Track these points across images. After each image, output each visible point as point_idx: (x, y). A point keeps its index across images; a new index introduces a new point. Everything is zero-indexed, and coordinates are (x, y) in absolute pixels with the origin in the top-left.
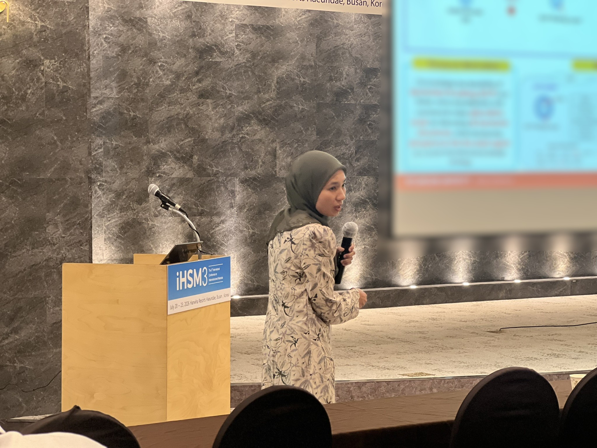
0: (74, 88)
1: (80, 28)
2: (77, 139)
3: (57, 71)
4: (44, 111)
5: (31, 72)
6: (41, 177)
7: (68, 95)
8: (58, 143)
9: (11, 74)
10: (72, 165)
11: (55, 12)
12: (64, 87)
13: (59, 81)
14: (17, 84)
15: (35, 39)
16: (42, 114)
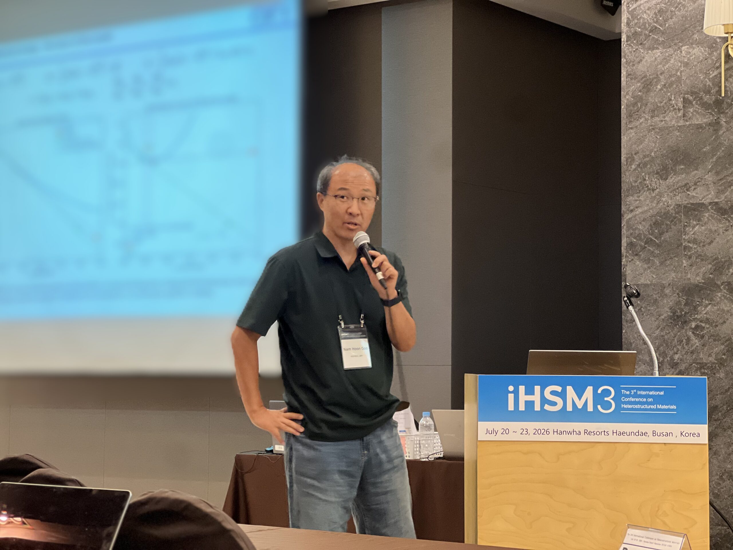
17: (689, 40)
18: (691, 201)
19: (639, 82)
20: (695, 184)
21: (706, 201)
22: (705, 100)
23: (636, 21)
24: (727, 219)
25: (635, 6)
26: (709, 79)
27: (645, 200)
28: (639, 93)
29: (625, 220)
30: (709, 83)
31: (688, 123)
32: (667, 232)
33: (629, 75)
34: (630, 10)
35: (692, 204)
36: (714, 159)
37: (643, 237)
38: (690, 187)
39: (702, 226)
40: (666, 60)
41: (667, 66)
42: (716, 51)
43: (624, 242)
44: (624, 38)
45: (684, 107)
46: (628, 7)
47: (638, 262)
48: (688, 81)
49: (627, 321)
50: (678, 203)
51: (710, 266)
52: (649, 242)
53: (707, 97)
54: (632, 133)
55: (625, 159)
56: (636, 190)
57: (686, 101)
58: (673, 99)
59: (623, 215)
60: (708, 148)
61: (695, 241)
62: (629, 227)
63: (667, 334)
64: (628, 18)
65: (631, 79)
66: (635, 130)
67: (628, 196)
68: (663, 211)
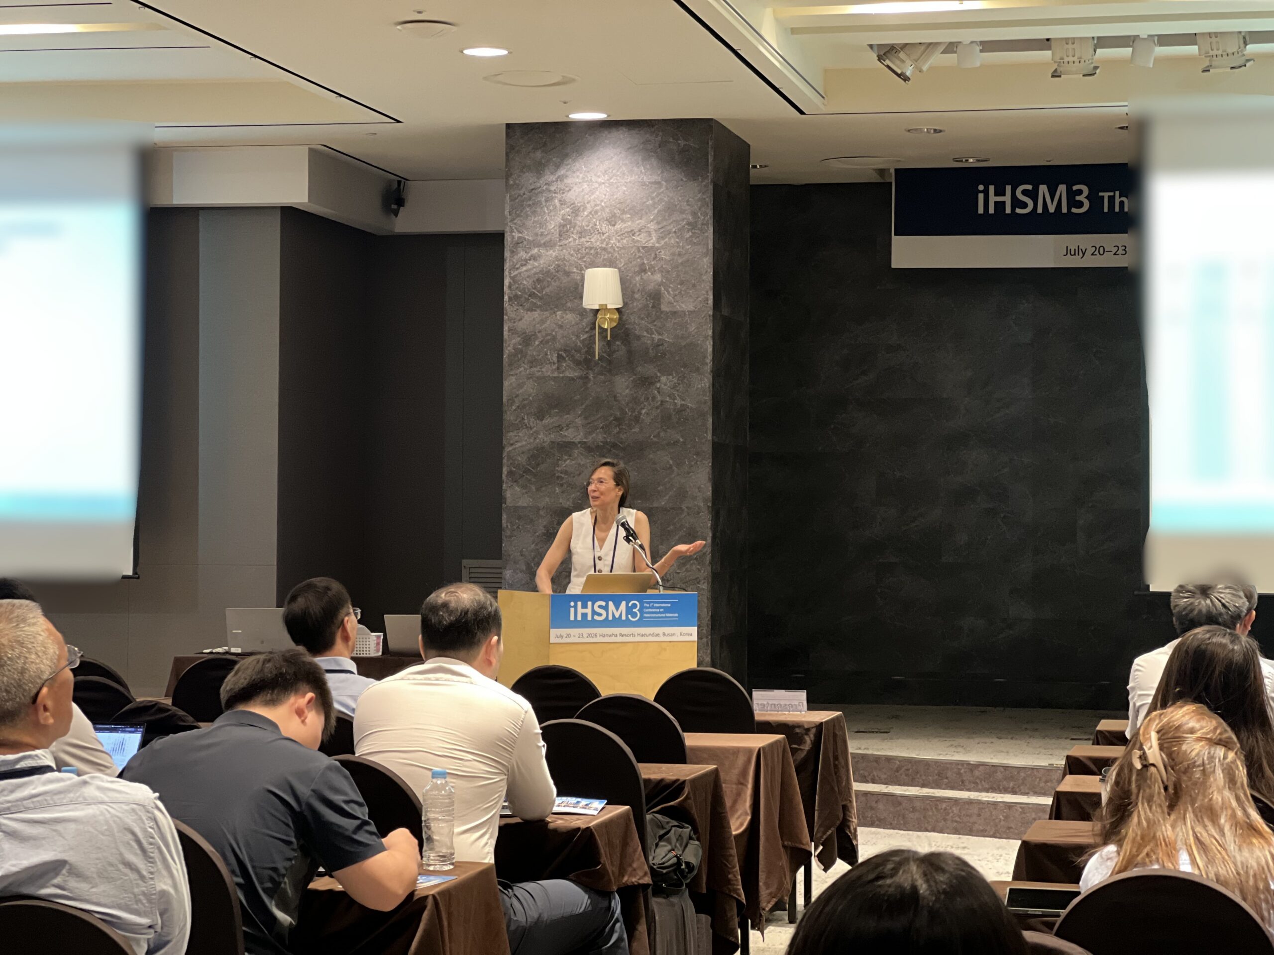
0: (694, 406)
1: (701, 339)
2: (696, 463)
3: (674, 387)
4: (659, 433)
5: (646, 390)
6: (655, 505)
7: (687, 414)
8: (674, 468)
9: (624, 394)
10: (689, 493)
11: (674, 323)
12: (682, 405)
13: (676, 399)
14: (631, 405)
15: (652, 353)
16: (658, 436)
17: (563, 307)
18: (564, 440)
19: (519, 337)
20: (567, 426)
21: (577, 440)
22: (576, 357)
23: (517, 286)
24: (593, 456)
25: (516, 273)
26: (580, 341)
27: (524, 437)
28: (520, 346)
29: (506, 452)
30: (579, 344)
31: (561, 375)
32: (542, 463)
33: (512, 330)
34: (512, 275)
35: (564, 442)
36: (584, 406)
37: (521, 467)
38: (563, 428)
39: (573, 460)
40: (543, 322)
41: (544, 326)
42: (586, 318)
43: (505, 470)
44: (506, 298)
45: (558, 361)
46: (510, 273)
47: (517, 488)
48: (561, 341)
49: (506, 537)
50: (552, 440)
51: (579, 493)
52: (527, 471)
53: (579, 355)
54: (513, 379)
55: (506, 401)
56: (518, 428)
57: (560, 357)
58: (549, 353)
59: (504, 448)
60: (578, 397)
61: (566, 472)
62: (509, 458)
63: (541, 548)
64: (510, 283)
65: (513, 334)
66: (515, 376)
67: (508, 432)
68: (539, 446)
